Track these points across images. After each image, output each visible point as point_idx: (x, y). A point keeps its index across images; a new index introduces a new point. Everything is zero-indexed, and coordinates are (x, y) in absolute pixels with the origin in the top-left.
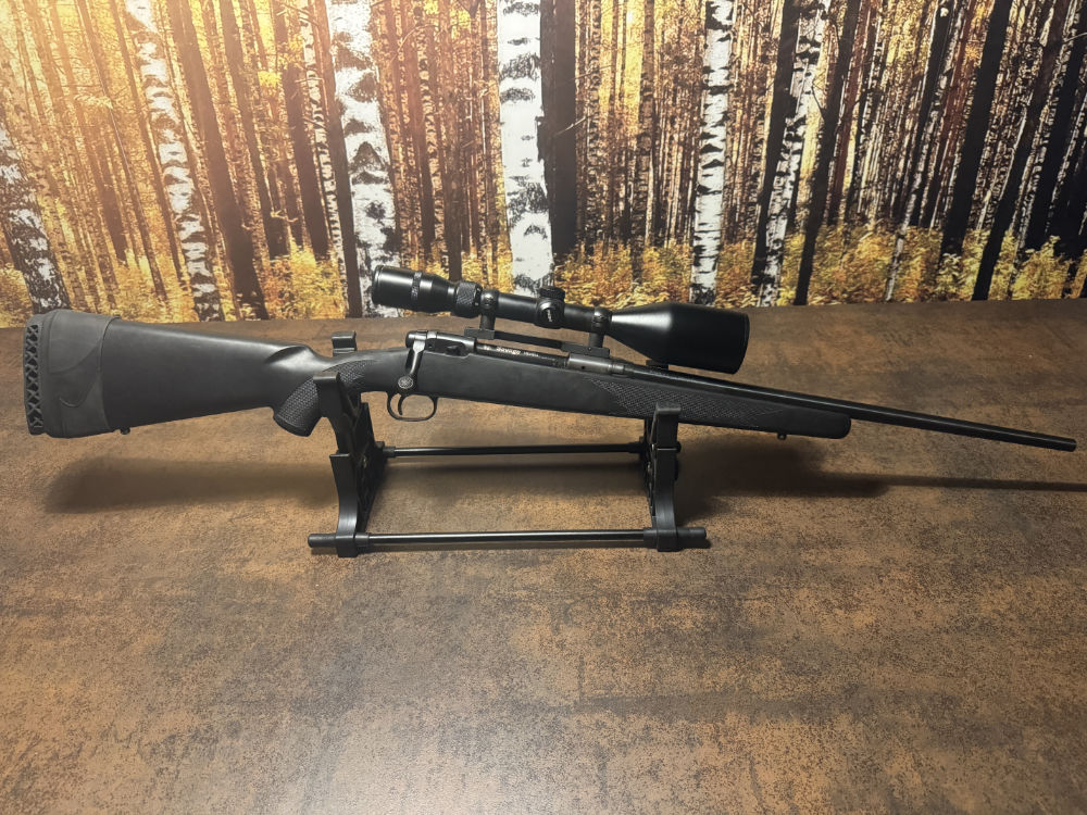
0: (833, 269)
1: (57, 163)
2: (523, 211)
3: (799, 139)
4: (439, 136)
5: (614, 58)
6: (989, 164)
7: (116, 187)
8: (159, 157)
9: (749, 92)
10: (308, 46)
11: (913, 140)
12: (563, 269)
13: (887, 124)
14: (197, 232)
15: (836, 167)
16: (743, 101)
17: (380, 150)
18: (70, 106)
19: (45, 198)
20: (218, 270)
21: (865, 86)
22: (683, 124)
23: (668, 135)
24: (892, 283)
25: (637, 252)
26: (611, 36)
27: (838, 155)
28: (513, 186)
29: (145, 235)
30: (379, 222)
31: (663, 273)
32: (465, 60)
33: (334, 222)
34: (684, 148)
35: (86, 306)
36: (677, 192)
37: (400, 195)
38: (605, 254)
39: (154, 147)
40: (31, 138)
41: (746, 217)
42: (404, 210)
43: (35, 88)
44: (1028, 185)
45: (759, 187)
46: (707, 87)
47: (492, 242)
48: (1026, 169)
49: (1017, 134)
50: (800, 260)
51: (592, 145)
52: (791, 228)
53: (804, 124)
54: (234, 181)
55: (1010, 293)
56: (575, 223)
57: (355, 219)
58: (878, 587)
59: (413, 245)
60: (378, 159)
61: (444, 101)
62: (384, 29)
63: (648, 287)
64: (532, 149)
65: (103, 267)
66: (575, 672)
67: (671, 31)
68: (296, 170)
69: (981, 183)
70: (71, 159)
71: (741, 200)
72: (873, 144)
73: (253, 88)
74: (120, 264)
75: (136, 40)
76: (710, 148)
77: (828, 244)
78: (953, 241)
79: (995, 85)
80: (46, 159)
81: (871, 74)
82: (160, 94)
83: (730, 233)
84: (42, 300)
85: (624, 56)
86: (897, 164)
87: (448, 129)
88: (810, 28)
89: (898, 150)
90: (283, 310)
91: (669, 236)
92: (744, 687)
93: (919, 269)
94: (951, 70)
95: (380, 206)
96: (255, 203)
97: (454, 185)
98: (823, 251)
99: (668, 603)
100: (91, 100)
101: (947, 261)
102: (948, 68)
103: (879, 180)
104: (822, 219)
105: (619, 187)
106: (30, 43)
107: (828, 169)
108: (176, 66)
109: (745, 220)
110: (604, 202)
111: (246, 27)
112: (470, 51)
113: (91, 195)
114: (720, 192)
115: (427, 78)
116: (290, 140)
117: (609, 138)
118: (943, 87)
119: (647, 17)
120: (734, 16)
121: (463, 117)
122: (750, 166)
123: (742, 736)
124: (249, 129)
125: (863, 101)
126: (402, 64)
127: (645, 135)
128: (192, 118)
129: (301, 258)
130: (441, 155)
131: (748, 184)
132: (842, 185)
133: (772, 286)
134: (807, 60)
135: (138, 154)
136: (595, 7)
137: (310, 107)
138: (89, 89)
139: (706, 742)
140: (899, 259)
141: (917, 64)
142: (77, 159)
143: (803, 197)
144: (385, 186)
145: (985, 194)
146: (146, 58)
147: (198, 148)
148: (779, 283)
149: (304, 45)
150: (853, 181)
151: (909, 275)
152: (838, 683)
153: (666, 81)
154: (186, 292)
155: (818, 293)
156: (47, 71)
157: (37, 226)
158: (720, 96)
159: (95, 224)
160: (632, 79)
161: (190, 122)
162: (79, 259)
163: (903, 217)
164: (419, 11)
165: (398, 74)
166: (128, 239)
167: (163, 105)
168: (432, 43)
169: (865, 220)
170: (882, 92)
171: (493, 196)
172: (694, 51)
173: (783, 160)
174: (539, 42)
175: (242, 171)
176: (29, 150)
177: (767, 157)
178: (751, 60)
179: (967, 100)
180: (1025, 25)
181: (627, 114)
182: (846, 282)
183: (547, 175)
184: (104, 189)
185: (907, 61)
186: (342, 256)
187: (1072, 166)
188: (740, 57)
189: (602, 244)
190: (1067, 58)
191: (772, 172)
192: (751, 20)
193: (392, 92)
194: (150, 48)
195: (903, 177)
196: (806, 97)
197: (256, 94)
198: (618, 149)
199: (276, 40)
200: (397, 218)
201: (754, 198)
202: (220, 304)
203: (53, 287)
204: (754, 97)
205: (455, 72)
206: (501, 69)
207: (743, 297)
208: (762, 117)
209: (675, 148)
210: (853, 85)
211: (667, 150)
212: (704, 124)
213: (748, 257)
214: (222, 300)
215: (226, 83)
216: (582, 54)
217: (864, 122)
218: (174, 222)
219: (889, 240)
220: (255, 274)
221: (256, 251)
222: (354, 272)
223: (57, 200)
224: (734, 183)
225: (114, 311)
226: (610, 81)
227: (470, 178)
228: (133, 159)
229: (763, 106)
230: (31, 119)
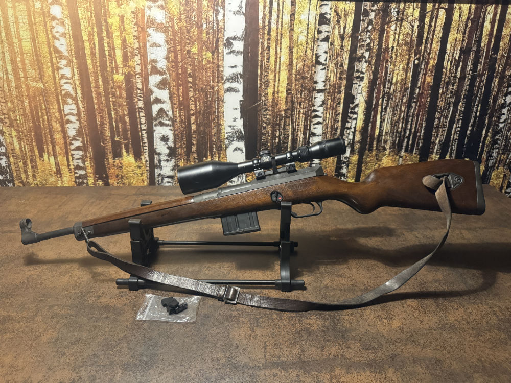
2: (233, 141)
3: (356, 113)
4: (196, 106)
5: (275, 76)
6: (438, 126)
7: (42, 124)
8: (64, 111)
9: (334, 92)
10: (138, 64)
11: (405, 115)
13: (394, 108)
14: (79, 146)
15: (372, 126)
16: (331, 96)
17: (168, 111)
18: (24, 86)
19: (7, 128)
20: (88, 164)
21: (384, 91)
22: (305, 105)
23: (298, 110)
26: (274, 66)
27: (373, 121)
28: (229, 130)
29: (54, 146)
30: (166, 144)
32: (209, 74)
33: (145, 143)
34: (305, 116)
35: (21, 179)
36: (302, 135)
37: (176, 132)
39: (62, 106)
40: (3, 100)
42: (178, 139)
43: (7, 77)
44: (455, 137)
45: (338, 134)
46: (316, 90)
47: (218, 154)
48: (453, 129)
49: (449, 114)
50: (356, 166)
51: (264, 113)
52: (352, 152)
53: (358, 107)
54: (98, 123)
56: (256, 147)
57: (155, 142)
59: (181, 154)
60: (167, 115)
61: (198, 91)
62: (173, 58)
64: (238, 114)
65: (31, 161)
66: (263, 350)
67: (300, 65)
68: (128, 119)
69: (435, 135)
70: (21, 110)
72: (389, 116)
74: (40, 160)
75: (58, 59)
76: (317, 116)
77: (368, 159)
78: (424, 159)
79: (439, 93)
80: (9, 110)
81: (387, 86)
82: (67, 83)
85: (279, 75)
86: (398, 125)
87: (200, 104)
88: (360, 66)
90: (117, 183)
92: (342, 356)
94: (420, 86)
95: (167, 136)
96: (108, 133)
97: (202, 128)
98: (366, 163)
100: (34, 84)
103: (391, 132)
104: (366, 148)
105: (276, 132)
106: (8, 58)
107: (368, 126)
108: (75, 70)
110: (269, 138)
111: (110, 55)
112: (211, 70)
113: (30, 127)
114: (321, 135)
115: (191, 81)
116: (126, 105)
117: (272, 110)
118: (417, 93)
119: (290, 59)
120: (328, 60)
121: (207, 99)
122: (334, 124)
124: (107, 100)
125: (383, 97)
126: (180, 74)
127: (288, 109)
128: (81, 94)
129: (128, 159)
130: (196, 115)
131: (333, 132)
132: (375, 134)
133: (344, 178)
134: (359, 79)
135: (54, 108)
136: (267, 53)
137: (137, 91)
138: (34, 80)
141: (406, 83)
142: (24, 111)
143: (357, 138)
144: (170, 128)
145: (436, 139)
146: (62, 66)
147: (83, 107)
148: (347, 176)
149: (136, 63)
150: (380, 132)
153: (297, 87)
154: (71, 174)
156: (14, 70)
158: (321, 94)
159: (30, 141)
160: (283, 85)
161: (80, 96)
162: (20, 157)
163: (402, 148)
164: (189, 51)
165: (178, 79)
166: (45, 148)
167: (68, 88)
168: (194, 66)
169: (385, 149)
170: (391, 94)
171: (219, 134)
172: (310, 74)
173: (349, 122)
174: (242, 68)
175: (103, 118)
176: (2, 105)
177: (341, 121)
178: (335, 79)
179: (427, 99)
180: (450, 69)
181: (280, 100)
183: (244, 125)
184: (36, 125)
185: (402, 82)
186: (147, 159)
187: (473, 128)
188: (330, 77)
190: (468, 83)
191: (344, 127)
192: (335, 62)
193: (175, 86)
194: (64, 62)
195: (401, 131)
196: (359, 95)
197: (112, 84)
198: (276, 115)
199: (123, 61)
200: (175, 142)
202: (87, 180)
203: (6, 169)
204: (336, 95)
206: (225, 78)
208: (339, 103)
209: (301, 115)
210: (379, 91)
211: (297, 116)
212: (314, 106)
213: (333, 164)
214: (88, 178)
215: (98, 79)
216: (261, 74)
217: (384, 107)
218: (68, 141)
219: (395, 158)
220: (105, 166)
221: (107, 155)
222: (153, 166)
223: (12, 129)
224: (327, 132)
225: (35, 182)
226: (273, 85)
227: (209, 125)
228: (51, 111)
229: (340, 98)
230: (4, 91)
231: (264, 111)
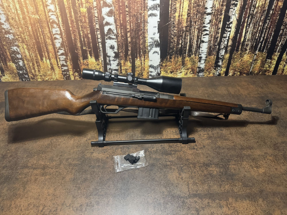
0: (236, 63)
1: (24, 33)
2: (153, 47)
3: (230, 28)
4: (130, 26)
5: (180, 5)
6: (282, 35)
7: (40, 40)
8: (52, 32)
9: (217, 15)
11: (261, 28)
12: (163, 63)
13: (255, 24)
14: (63, 53)
15: (240, 35)
16: (215, 17)
17: (114, 30)
18: (27, 18)
19: (21, 43)
20: (68, 63)
21: (249, 13)
22: (198, 23)
23: (194, 26)
24: (252, 67)
25: (183, 58)
27: (240, 32)
28: (150, 40)
29: (48, 54)
30: (113, 50)
31: (190, 64)
32: (139, 5)
33: (101, 50)
34: (198, 30)
35: (32, 73)
36: (196, 42)
37: (119, 43)
38: (175, 59)
39: (51, 29)
40: (16, 27)
41: (214, 49)
42: (120, 47)
43: (17, 12)
45: (218, 41)
46: (206, 13)
47: (144, 56)
50: (228, 61)
52: (226, 52)
53: (232, 24)
54: (73, 39)
55: (283, 70)
56: (167, 50)
57: (106, 49)
58: (264, 161)
59: (122, 57)
60: (113, 33)
61: (132, 17)
63: (186, 68)
64: (156, 30)
65: (37, 62)
66: (187, 187)
68: (90, 36)
69: (279, 40)
70: (28, 32)
71: (213, 44)
72: (250, 29)
73: (79, 13)
74: (42, 61)
76: (206, 30)
77: (236, 56)
78: (270, 56)
79: (286, 13)
80: (21, 33)
81: (252, 10)
82: (53, 15)
83: (209, 53)
84: (20, 71)
85: (183, 4)
86: (256, 35)
87: (133, 25)
89: (257, 31)
91: (193, 54)
92: (232, 190)
93: (259, 63)
95: (113, 46)
96: (79, 45)
97: (134, 40)
98: (234, 58)
99: (209, 166)
100: (33, 16)
101: (267, 61)
102: (273, 8)
103: (251, 39)
104: (234, 49)
105: (180, 40)
107: (237, 36)
108: (57, 6)
109: (214, 50)
110: (175, 45)
112: (140, 2)
113: (33, 43)
114: (207, 42)
115: (128, 10)
116: (89, 27)
117: (178, 27)
118: (271, 13)
121: (137, 21)
122: (216, 35)
123: (234, 205)
124: (77, 24)
125: (248, 17)
126: (121, 6)
127: (188, 26)
128: (62, 21)
129: (91, 60)
130: (131, 32)
131: (215, 40)
132: (241, 40)
133: (220, 68)
134: (234, 5)
135: (46, 31)
137: (95, 18)
138: (33, 13)
139: (225, 207)
140: (254, 61)
141: (264, 7)
143: (230, 44)
144: (115, 40)
145: (279, 43)
146: (49, 4)
147: (63, 30)
148: (222, 67)
150: (244, 39)
151: (257, 65)
152: (257, 190)
153: (194, 11)
154: (59, 69)
155: (232, 70)
156: (20, 8)
157: (18, 51)
158: (209, 16)
159: (34, 51)
160: (185, 11)
161: (61, 22)
162: (30, 60)
163: (257, 49)
165: (120, 9)
166: (44, 55)
167: (54, 17)
168: (130, 0)
169: (246, 50)
170: (254, 15)
171: (145, 43)
172: (203, 3)
173: (225, 33)
174: (160, 0)
175: (75, 36)
176: (16, 30)
177: (221, 33)
178: (219, 6)
179: (277, 17)
181: (183, 20)
182: (239, 67)
183: (160, 37)
184: (37, 41)
185: (262, 6)
186: (103, 60)
188: (216, 5)
189: (174, 56)
191: (222, 37)
193: (118, 14)
194: (50, 1)
195: (258, 38)
196: (233, 16)
197: (80, 15)
198: (180, 30)
200: (118, 49)
201: (216, 44)
202: (69, 73)
203: (23, 68)
204: (219, 16)
205: (136, 8)
206: (148, 8)
207: (212, 70)
208: (220, 22)
209: (196, 30)
210: (246, 13)
211: (193, 30)
212: (204, 23)
213: (214, 60)
214: (69, 71)
215: (71, 11)
216: (172, 4)
217: (248, 23)
218: (56, 50)
219: (252, 55)
220: (79, 64)
221: (79, 58)
222: (106, 64)
223: (24, 44)
224: (211, 40)
225: (40, 74)
226: (179, 11)
227: (139, 38)
228: (45, 33)
229: (221, 18)
230: (16, 21)
231: (173, 28)
